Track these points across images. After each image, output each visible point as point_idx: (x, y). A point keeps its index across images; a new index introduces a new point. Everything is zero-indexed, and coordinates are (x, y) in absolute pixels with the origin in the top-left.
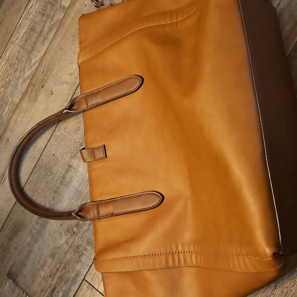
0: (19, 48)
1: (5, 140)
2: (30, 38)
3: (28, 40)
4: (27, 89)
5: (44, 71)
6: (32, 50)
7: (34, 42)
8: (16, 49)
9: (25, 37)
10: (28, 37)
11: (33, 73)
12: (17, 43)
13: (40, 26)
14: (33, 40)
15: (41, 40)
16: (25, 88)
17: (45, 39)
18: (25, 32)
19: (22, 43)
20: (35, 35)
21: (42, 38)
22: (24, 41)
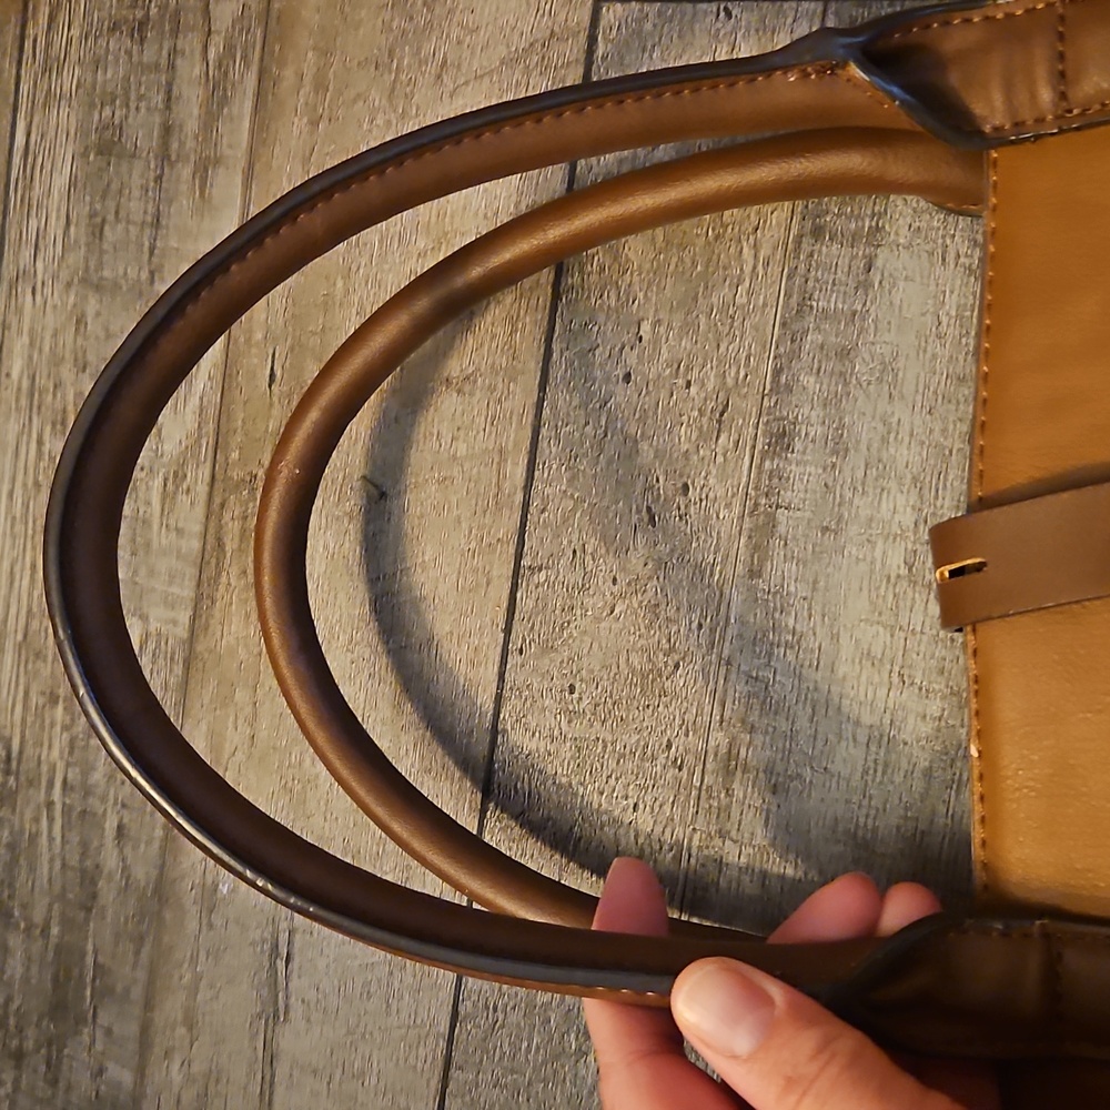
0: (72, 299)
1: (189, 899)
2: (111, 205)
3: (104, 221)
4: (211, 531)
5: (278, 373)
6: (152, 273)
7: (149, 219)
8: (55, 307)
9: (81, 211)
10: (98, 206)
11: (212, 412)
12: (45, 268)
13: (148, 109)
14: (136, 207)
15: (184, 187)
16: (197, 528)
17: (205, 169)
18: (73, 183)
19: (76, 258)
20: (135, 175)
21: (186, 172)
22: (83, 240)
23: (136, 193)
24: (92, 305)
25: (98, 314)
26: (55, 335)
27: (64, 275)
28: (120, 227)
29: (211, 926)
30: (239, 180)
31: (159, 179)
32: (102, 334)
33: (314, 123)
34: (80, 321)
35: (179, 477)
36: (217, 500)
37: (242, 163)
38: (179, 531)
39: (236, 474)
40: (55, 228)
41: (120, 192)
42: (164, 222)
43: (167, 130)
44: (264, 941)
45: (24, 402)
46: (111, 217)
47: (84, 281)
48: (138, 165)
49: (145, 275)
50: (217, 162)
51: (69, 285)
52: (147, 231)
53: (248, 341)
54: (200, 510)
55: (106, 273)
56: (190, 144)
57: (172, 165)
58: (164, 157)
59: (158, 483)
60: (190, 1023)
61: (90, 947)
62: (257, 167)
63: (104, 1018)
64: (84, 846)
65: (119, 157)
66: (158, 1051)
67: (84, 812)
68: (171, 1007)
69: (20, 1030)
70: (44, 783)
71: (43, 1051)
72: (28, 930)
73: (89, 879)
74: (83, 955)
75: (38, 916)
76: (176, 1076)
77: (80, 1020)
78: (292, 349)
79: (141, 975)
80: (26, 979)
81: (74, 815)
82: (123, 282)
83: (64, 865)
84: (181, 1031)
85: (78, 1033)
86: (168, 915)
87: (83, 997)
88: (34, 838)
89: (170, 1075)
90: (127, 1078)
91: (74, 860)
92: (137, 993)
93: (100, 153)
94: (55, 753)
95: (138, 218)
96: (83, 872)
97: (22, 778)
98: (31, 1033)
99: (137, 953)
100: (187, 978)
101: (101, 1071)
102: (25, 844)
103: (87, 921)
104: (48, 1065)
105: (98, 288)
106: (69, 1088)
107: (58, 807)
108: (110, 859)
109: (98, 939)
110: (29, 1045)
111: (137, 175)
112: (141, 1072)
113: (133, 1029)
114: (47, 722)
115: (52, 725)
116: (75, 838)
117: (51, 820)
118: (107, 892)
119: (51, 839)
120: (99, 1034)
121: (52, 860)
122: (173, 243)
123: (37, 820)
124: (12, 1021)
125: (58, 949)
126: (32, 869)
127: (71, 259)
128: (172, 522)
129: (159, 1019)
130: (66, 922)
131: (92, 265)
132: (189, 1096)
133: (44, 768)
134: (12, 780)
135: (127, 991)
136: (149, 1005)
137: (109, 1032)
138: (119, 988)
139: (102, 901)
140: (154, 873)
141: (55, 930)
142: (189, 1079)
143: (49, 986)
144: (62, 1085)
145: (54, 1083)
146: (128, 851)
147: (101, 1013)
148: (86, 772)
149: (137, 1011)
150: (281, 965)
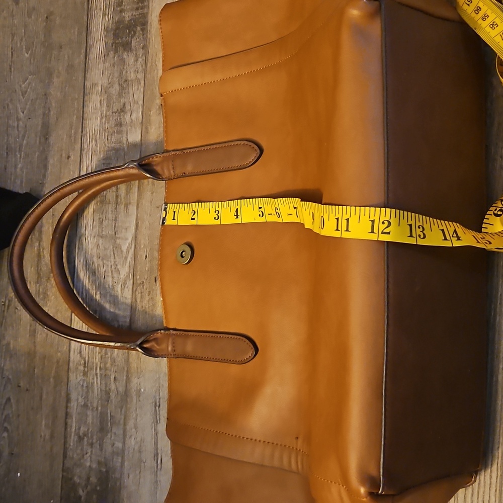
23: (110, 212)
24: (101, 241)
25: (102, 244)
26: (92, 250)
27: (93, 235)
28: (107, 221)
29: (139, 401)
30: (135, 208)
31: (116, 208)
32: (103, 249)
33: (152, 193)
34: (98, 245)
35: (125, 284)
36: (135, 289)
37: (136, 204)
38: (126, 298)
39: (139, 282)
40: (90, 222)
41: (106, 213)
42: (117, 219)
43: (117, 196)
44: (153, 402)
45: (84, 268)
46: (104, 219)
47: (98, 235)
48: (110, 206)
49: (113, 233)
50: (130, 204)
51: (94, 237)
52: (114, 222)
53: (140, 248)
54: (130, 292)
55: (104, 233)
56: (123, 199)
57: (119, 205)
58: (117, 203)
59: (120, 286)
60: (136, 427)
61: (109, 411)
62: (140, 205)
63: (114, 430)
64: (106, 384)
65: (105, 204)
66: (128, 436)
67: (105, 375)
68: (131, 424)
69: (92, 437)
70: (95, 368)
71: (98, 442)
72: (93, 409)
73: (108, 393)
74: (107, 414)
75: (95, 405)
76: (133, 442)
77: (108, 432)
78: (151, 249)
79: (123, 417)
80: (93, 423)
81: (103, 376)
82: (108, 235)
83: (101, 390)
84: (134, 430)
85: (107, 435)
86: (128, 400)
87: (108, 425)
88: (93, 384)
89: (131, 443)
90: (120, 445)
91: (103, 388)
92: (122, 422)
93: (101, 203)
94: (97, 360)
95: (111, 218)
96: (106, 391)
97: (89, 368)
98: (95, 437)
99: (121, 411)
100: (134, 416)
101: (113, 444)
102: (90, 386)
103: (108, 404)
104: (100, 445)
105: (102, 237)
106: (105, 452)
107: (99, 375)
108: (113, 387)
109: (111, 408)
110: (95, 441)
111: (110, 208)
112: (124, 443)
113: (121, 432)
114: (95, 352)
115: (96, 353)
116: (103, 382)
117: (97, 378)
118: (113, 395)
119: (97, 383)
120: (113, 435)
121: (98, 389)
122: (120, 225)
123: (93, 379)
124: (90, 435)
125: (101, 413)
126: (93, 392)
127: (95, 230)
128: (124, 296)
129: (128, 428)
130: (102, 406)
131: (100, 231)
132: (136, 448)
133: (94, 364)
134: (86, 369)
135: (119, 421)
136: (125, 424)
137: (115, 434)
138: (117, 421)
139: (111, 398)
140: (124, 389)
141: (100, 408)
142: (136, 443)
143: (99, 424)
144: (104, 450)
145: (101, 450)
146: (117, 384)
147: (113, 429)
148: (106, 364)
149: (122, 426)
150: (157, 408)
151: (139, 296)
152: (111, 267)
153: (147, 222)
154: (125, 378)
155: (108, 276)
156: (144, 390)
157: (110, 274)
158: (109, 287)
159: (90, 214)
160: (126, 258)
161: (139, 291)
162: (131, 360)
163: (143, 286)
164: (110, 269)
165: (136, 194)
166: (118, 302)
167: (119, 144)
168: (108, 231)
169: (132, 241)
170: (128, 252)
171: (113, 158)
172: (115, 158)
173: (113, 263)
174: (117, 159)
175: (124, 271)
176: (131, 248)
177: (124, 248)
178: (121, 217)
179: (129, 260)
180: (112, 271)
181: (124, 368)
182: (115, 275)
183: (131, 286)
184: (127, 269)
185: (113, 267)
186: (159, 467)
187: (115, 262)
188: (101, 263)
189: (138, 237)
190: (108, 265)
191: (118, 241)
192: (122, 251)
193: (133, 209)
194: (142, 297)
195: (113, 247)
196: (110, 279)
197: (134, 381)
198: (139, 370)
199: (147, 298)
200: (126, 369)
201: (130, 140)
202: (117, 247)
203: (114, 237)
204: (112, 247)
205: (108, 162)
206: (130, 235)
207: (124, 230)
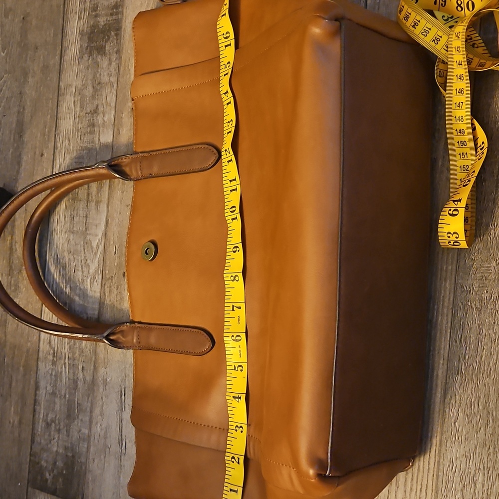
23: (81, 209)
24: (72, 237)
25: (73, 239)
26: (63, 244)
27: (64, 230)
28: (78, 218)
29: (106, 389)
30: (106, 206)
31: (87, 206)
32: (74, 244)
33: (122, 192)
34: (69, 241)
35: (94, 278)
36: (103, 283)
37: (106, 202)
38: (95, 292)
39: (108, 276)
40: (62, 218)
41: (78, 209)
42: (88, 216)
43: (88, 194)
44: (119, 391)
45: (55, 262)
46: (75, 215)
47: (70, 231)
48: (82, 203)
49: (84, 229)
50: (100, 202)
51: (66, 232)
52: (84, 218)
53: (109, 244)
54: (100, 286)
55: (75, 229)
56: (94, 197)
57: (90, 203)
58: (88, 201)
59: (89, 280)
60: (102, 414)
61: (76, 399)
62: (110, 203)
63: (80, 417)
64: (74, 373)
65: (77, 201)
66: (94, 423)
67: (74, 364)
68: (97, 411)
69: (59, 423)
70: (63, 357)
71: (65, 428)
72: (60, 397)
73: (75, 382)
74: (75, 402)
75: (63, 393)
76: (99, 429)
77: (74, 419)
78: (120, 246)
79: (89, 405)
80: (60, 410)
81: (71, 365)
82: (79, 231)
83: (69, 379)
84: (100, 417)
85: (74, 422)
86: (95, 388)
87: (75, 412)
88: (61, 373)
89: (97, 429)
90: (86, 431)
91: (71, 377)
92: (88, 409)
93: (72, 200)
94: (66, 350)
95: (82, 215)
96: (74, 380)
97: (58, 357)
98: (62, 424)
99: (88, 399)
100: (101, 403)
101: (80, 431)
102: (59, 375)
103: (75, 393)
104: (67, 432)
105: (73, 233)
106: (72, 437)
107: (67, 364)
108: (81, 376)
109: (78, 396)
110: (62, 427)
111: (82, 205)
112: (90, 429)
113: (87, 419)
114: (64, 342)
115: (65, 343)
116: (71, 371)
117: (65, 368)
118: (80, 384)
119: (65, 372)
120: (79, 421)
121: (66, 378)
122: (91, 221)
123: (62, 368)
124: (57, 422)
125: (68, 400)
126: (61, 381)
127: (66, 226)
128: (93, 290)
129: (94, 415)
130: (70, 394)
131: (71, 227)
132: (102, 434)
133: (63, 354)
134: (55, 359)
135: (86, 409)
136: (91, 412)
137: (82, 420)
138: (84, 408)
139: (79, 387)
140: (92, 378)
141: (67, 396)
142: (102, 429)
143: (66, 410)
144: (70, 436)
145: (68, 436)
146: (85, 373)
147: (79, 416)
148: (74, 354)
149: (88, 414)
150: (123, 396)
151: (107, 290)
152: (81, 262)
153: (117, 220)
154: (92, 367)
155: (78, 270)
156: (111, 380)
157: (80, 269)
158: (79, 280)
159: (62, 210)
160: (96, 254)
161: (107, 285)
162: (98, 351)
163: (112, 280)
164: (80, 263)
165: (107, 192)
166: (87, 295)
167: (91, 144)
168: (79, 227)
169: (101, 238)
170: (98, 247)
171: (85, 157)
172: (87, 158)
173: (83, 258)
174: (90, 159)
175: (94, 266)
176: (101, 243)
177: (94, 244)
178: (92, 213)
179: (98, 256)
180: (82, 266)
181: (91, 358)
182: (85, 269)
183: (100, 281)
184: (96, 264)
185: (83, 261)
186: (123, 452)
187: (85, 257)
188: (72, 258)
189: (108, 234)
190: (78, 260)
191: (88, 237)
192: (92, 247)
193: (103, 207)
194: (110, 291)
195: (84, 243)
196: (81, 273)
197: (101, 371)
198: (106, 360)
199: (115, 292)
200: (93, 359)
201: (102, 141)
202: (88, 243)
203: (85, 232)
204: (82, 243)
205: (81, 160)
206: (100, 231)
207: (94, 227)
